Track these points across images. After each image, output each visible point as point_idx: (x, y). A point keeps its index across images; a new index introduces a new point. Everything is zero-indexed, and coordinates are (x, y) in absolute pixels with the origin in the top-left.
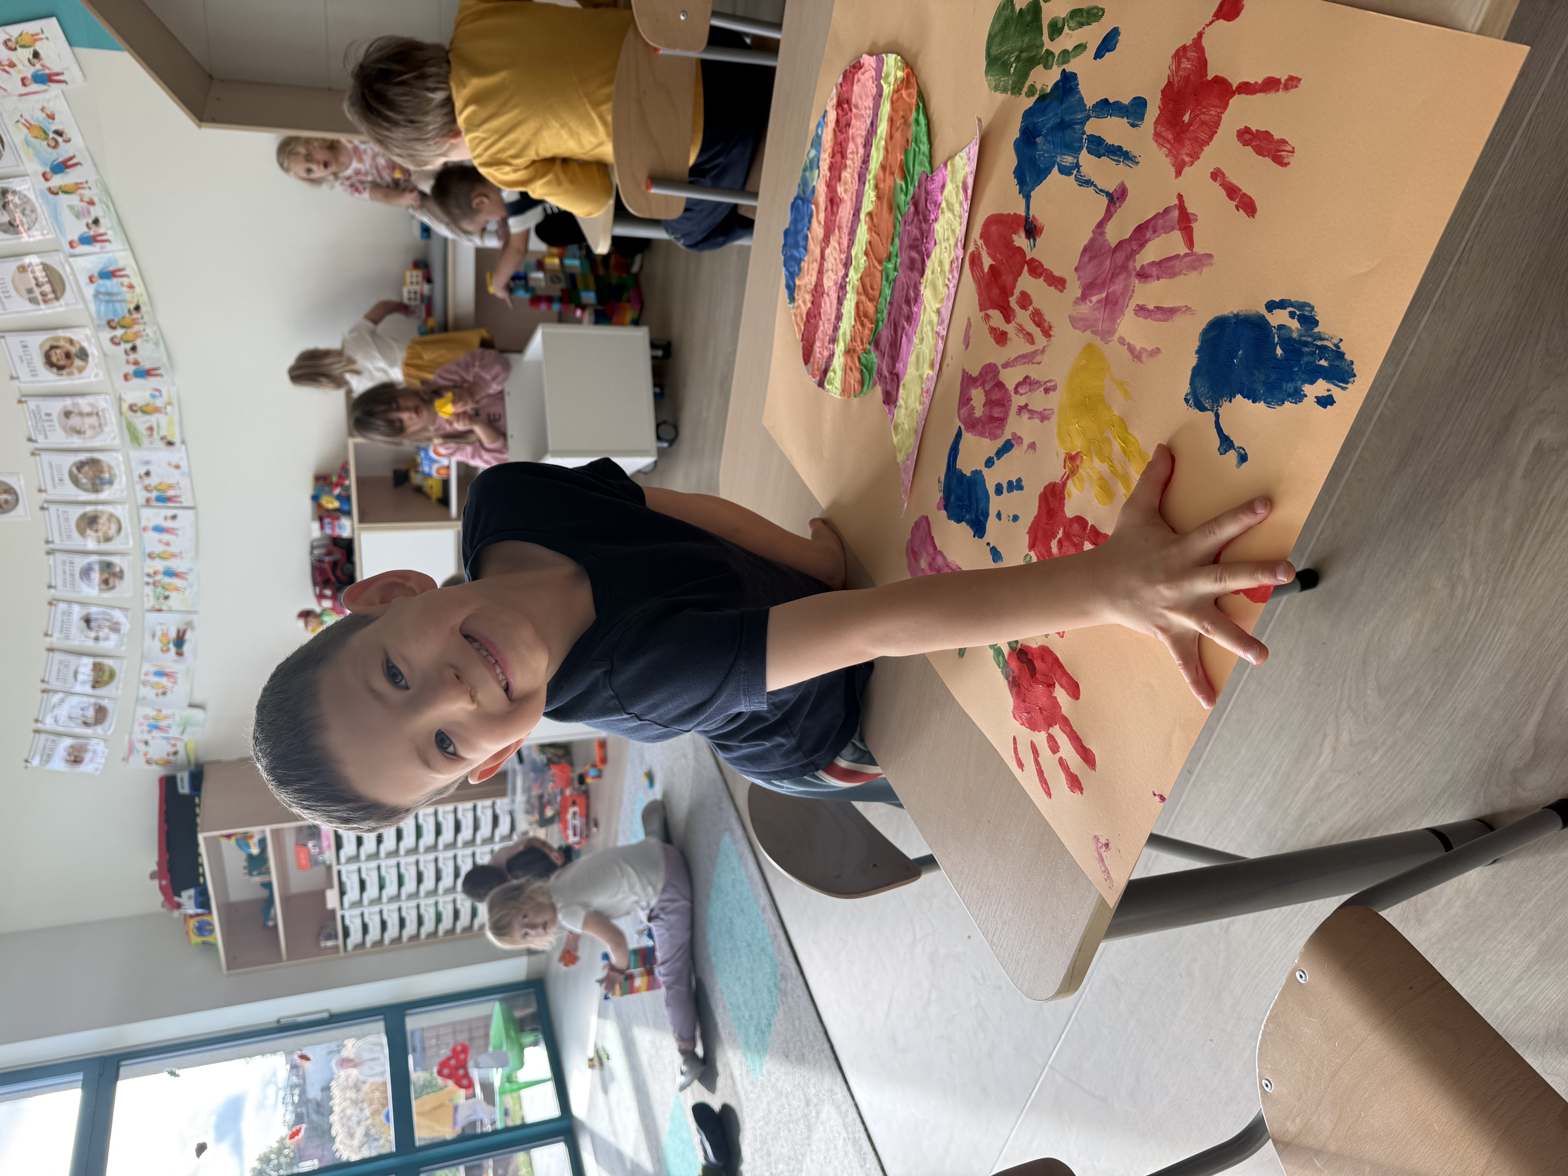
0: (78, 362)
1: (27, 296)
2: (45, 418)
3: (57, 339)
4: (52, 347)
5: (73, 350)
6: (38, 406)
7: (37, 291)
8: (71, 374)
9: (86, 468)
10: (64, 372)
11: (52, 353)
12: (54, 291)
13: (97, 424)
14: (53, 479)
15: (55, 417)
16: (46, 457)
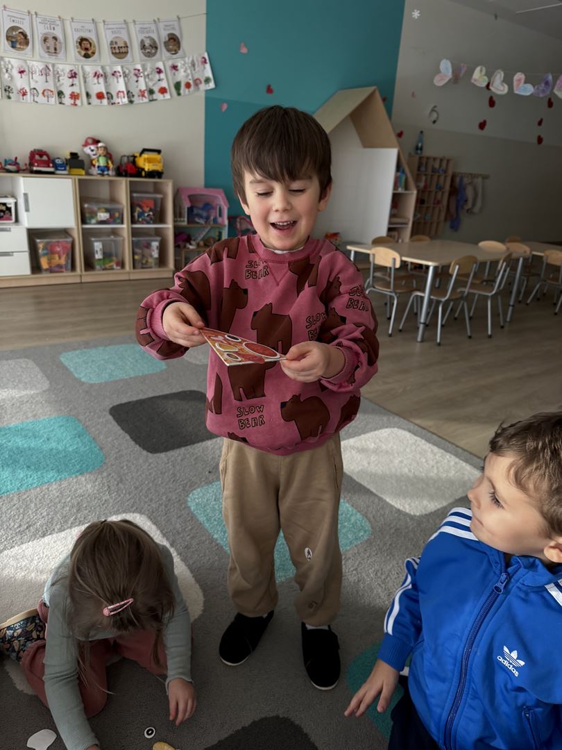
0: (83, 52)
1: (114, 40)
2: (52, 26)
3: (95, 47)
4: (90, 44)
5: (90, 52)
6: (58, 25)
7: (117, 47)
8: (78, 48)
9: (22, 37)
10: (78, 44)
11: (87, 42)
12: (116, 53)
13: (50, 51)
14: (14, 17)
15: (52, 31)
16: (27, 18)
